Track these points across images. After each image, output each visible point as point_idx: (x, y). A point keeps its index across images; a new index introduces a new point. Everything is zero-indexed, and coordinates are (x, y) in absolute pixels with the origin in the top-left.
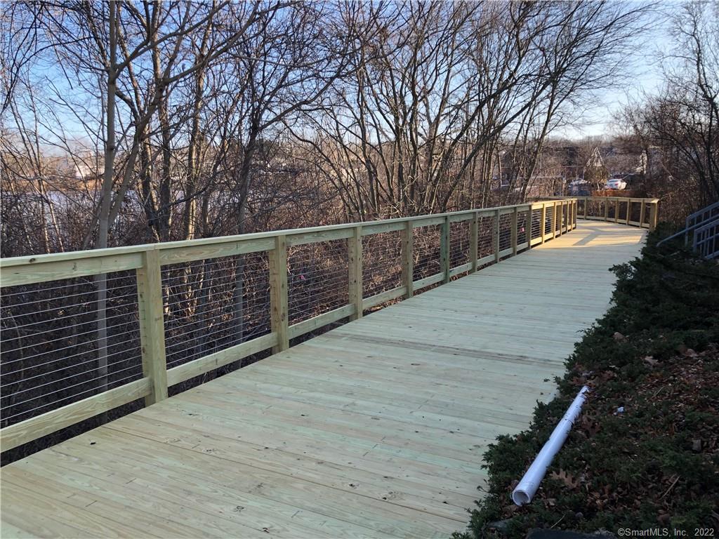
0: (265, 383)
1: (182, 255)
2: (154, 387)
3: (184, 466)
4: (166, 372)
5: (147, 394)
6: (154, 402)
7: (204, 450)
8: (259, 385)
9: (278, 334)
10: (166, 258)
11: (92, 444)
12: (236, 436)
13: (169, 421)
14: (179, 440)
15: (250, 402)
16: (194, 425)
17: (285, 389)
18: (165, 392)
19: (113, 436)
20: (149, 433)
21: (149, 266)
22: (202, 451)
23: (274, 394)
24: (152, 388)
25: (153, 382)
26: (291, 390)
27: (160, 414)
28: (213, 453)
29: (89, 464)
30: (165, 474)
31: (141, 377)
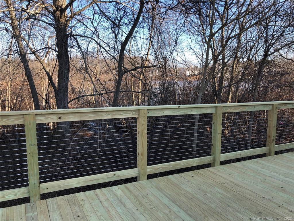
0: (263, 168)
1: (231, 109)
2: (215, 160)
3: (226, 195)
4: (220, 155)
5: (212, 162)
6: (215, 166)
7: (235, 190)
8: (260, 169)
9: (270, 148)
10: (225, 110)
11: (192, 176)
12: (249, 188)
13: (220, 174)
14: (224, 184)
15: (256, 175)
16: (231, 179)
17: (273, 173)
18: (219, 163)
19: (200, 176)
20: (212, 178)
21: (218, 112)
22: (234, 191)
23: (267, 174)
24: (214, 160)
25: (215, 158)
26: (275, 174)
27: (217, 171)
28: (238, 193)
29: (191, 183)
30: (219, 195)
31: (211, 155)
